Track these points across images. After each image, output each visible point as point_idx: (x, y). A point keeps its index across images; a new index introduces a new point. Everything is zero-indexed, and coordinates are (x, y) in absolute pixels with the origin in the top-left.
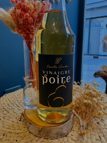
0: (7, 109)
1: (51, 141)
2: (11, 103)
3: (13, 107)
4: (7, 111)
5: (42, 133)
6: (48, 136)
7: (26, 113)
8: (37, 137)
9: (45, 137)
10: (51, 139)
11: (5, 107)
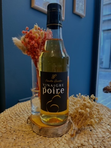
0: (18, 114)
1: (48, 138)
2: (22, 110)
3: (23, 113)
4: (18, 115)
5: (41, 132)
6: (46, 134)
7: (32, 117)
8: (38, 135)
9: (44, 135)
10: (48, 137)
11: (17, 113)
